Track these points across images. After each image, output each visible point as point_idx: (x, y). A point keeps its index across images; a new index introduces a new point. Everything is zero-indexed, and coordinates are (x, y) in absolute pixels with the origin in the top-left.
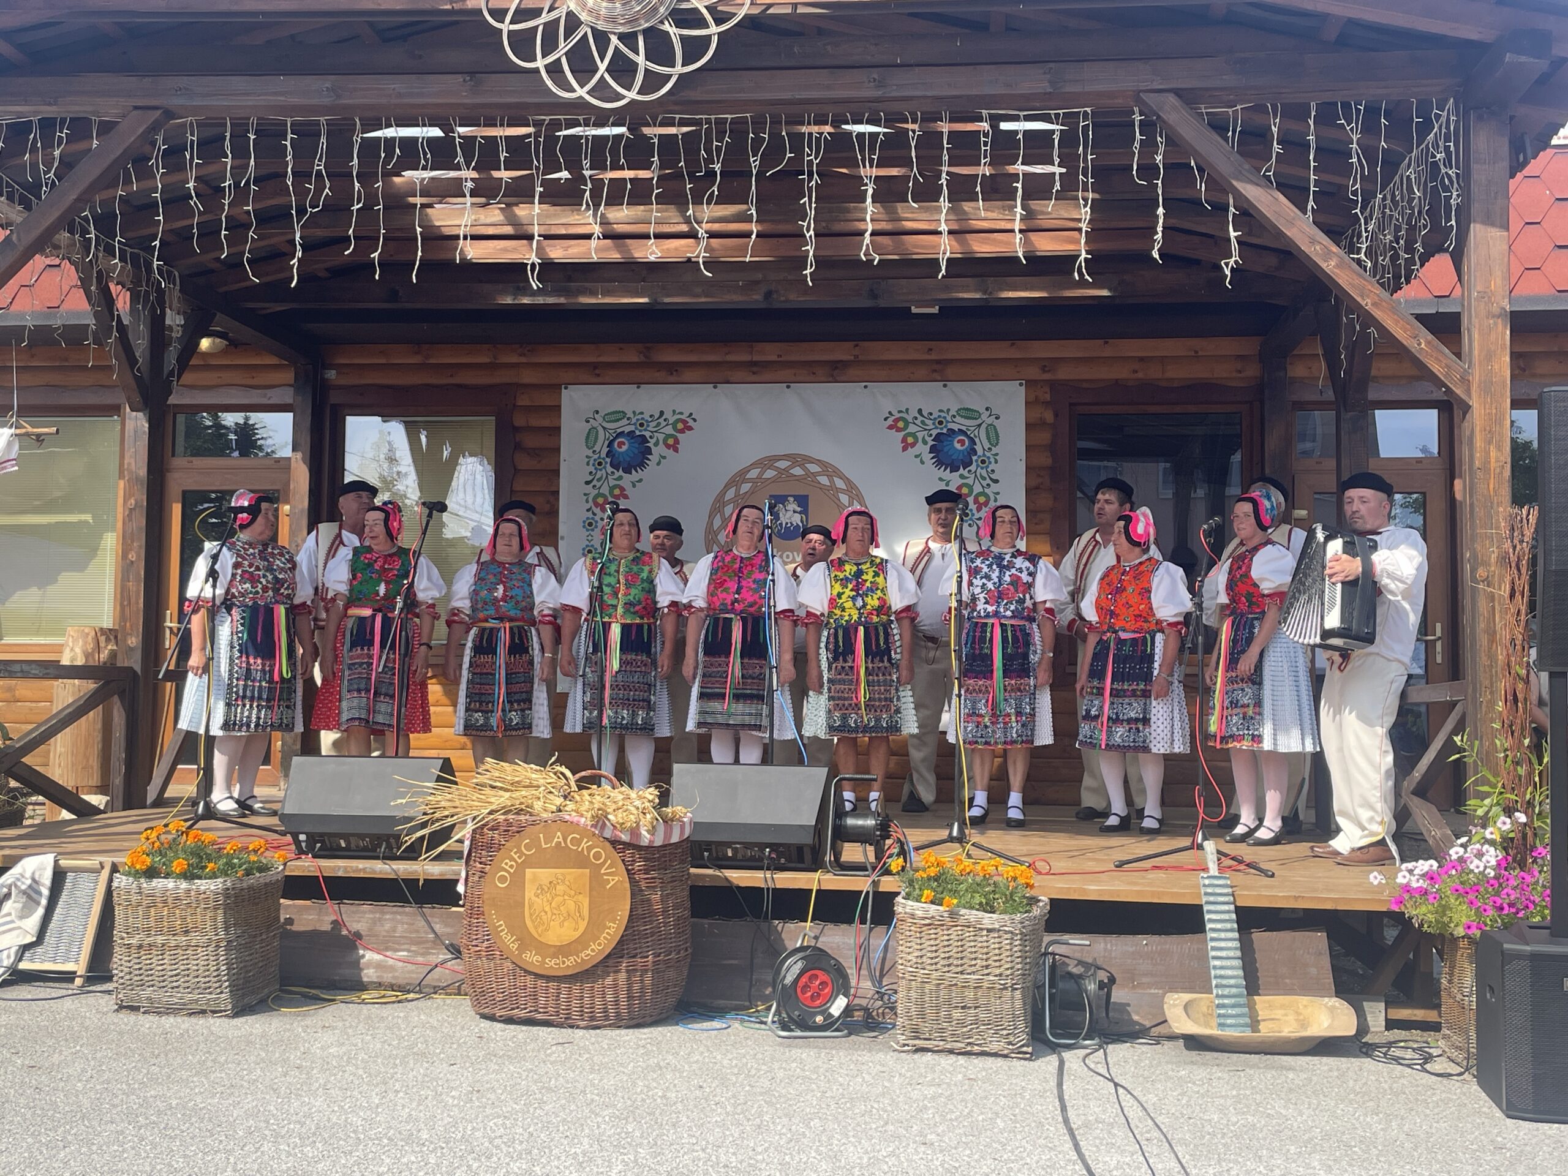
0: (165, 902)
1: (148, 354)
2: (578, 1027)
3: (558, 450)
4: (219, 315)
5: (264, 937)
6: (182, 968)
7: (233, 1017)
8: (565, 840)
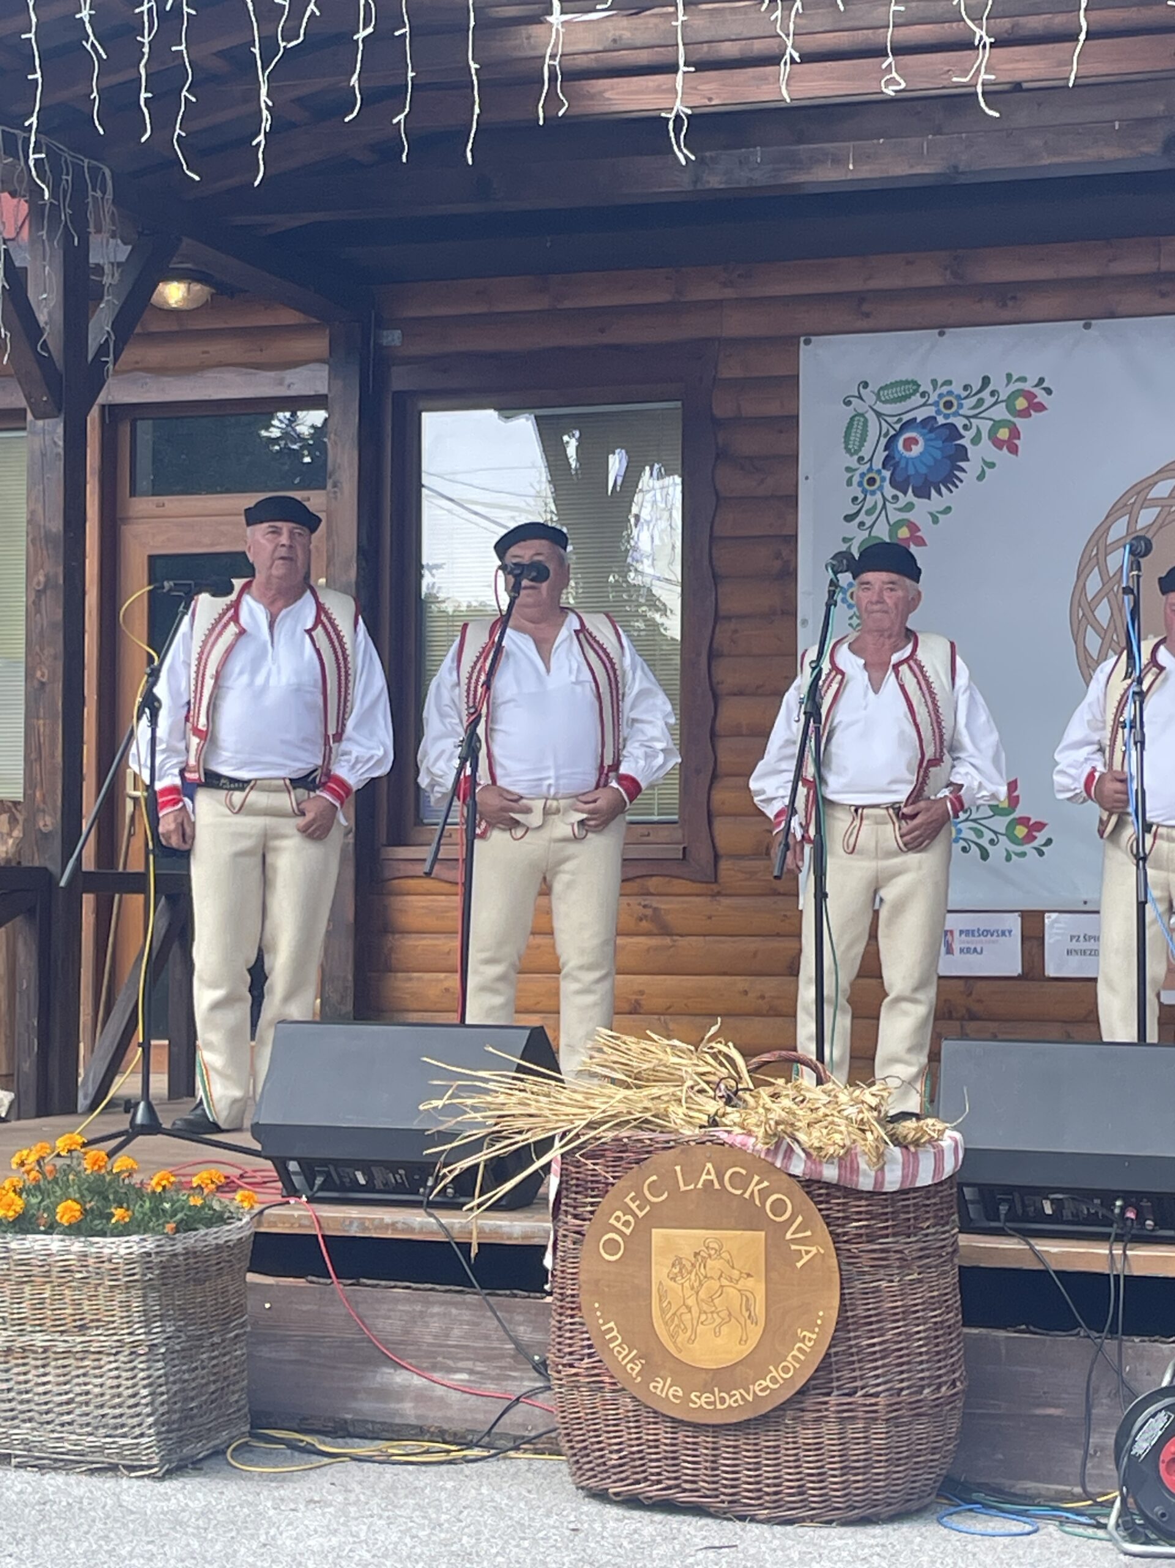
0: (47, 1274)
1: (59, 317)
2: (753, 1519)
3: (793, 458)
4: (186, 241)
5: (216, 1340)
6: (78, 1389)
7: (162, 1479)
8: (720, 1177)
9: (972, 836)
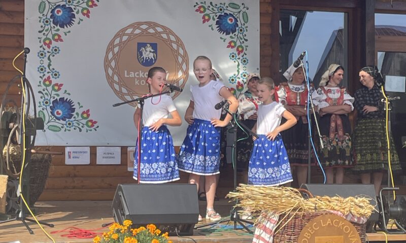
3: (23, 13)
8: (332, 223)
9: (77, 125)
